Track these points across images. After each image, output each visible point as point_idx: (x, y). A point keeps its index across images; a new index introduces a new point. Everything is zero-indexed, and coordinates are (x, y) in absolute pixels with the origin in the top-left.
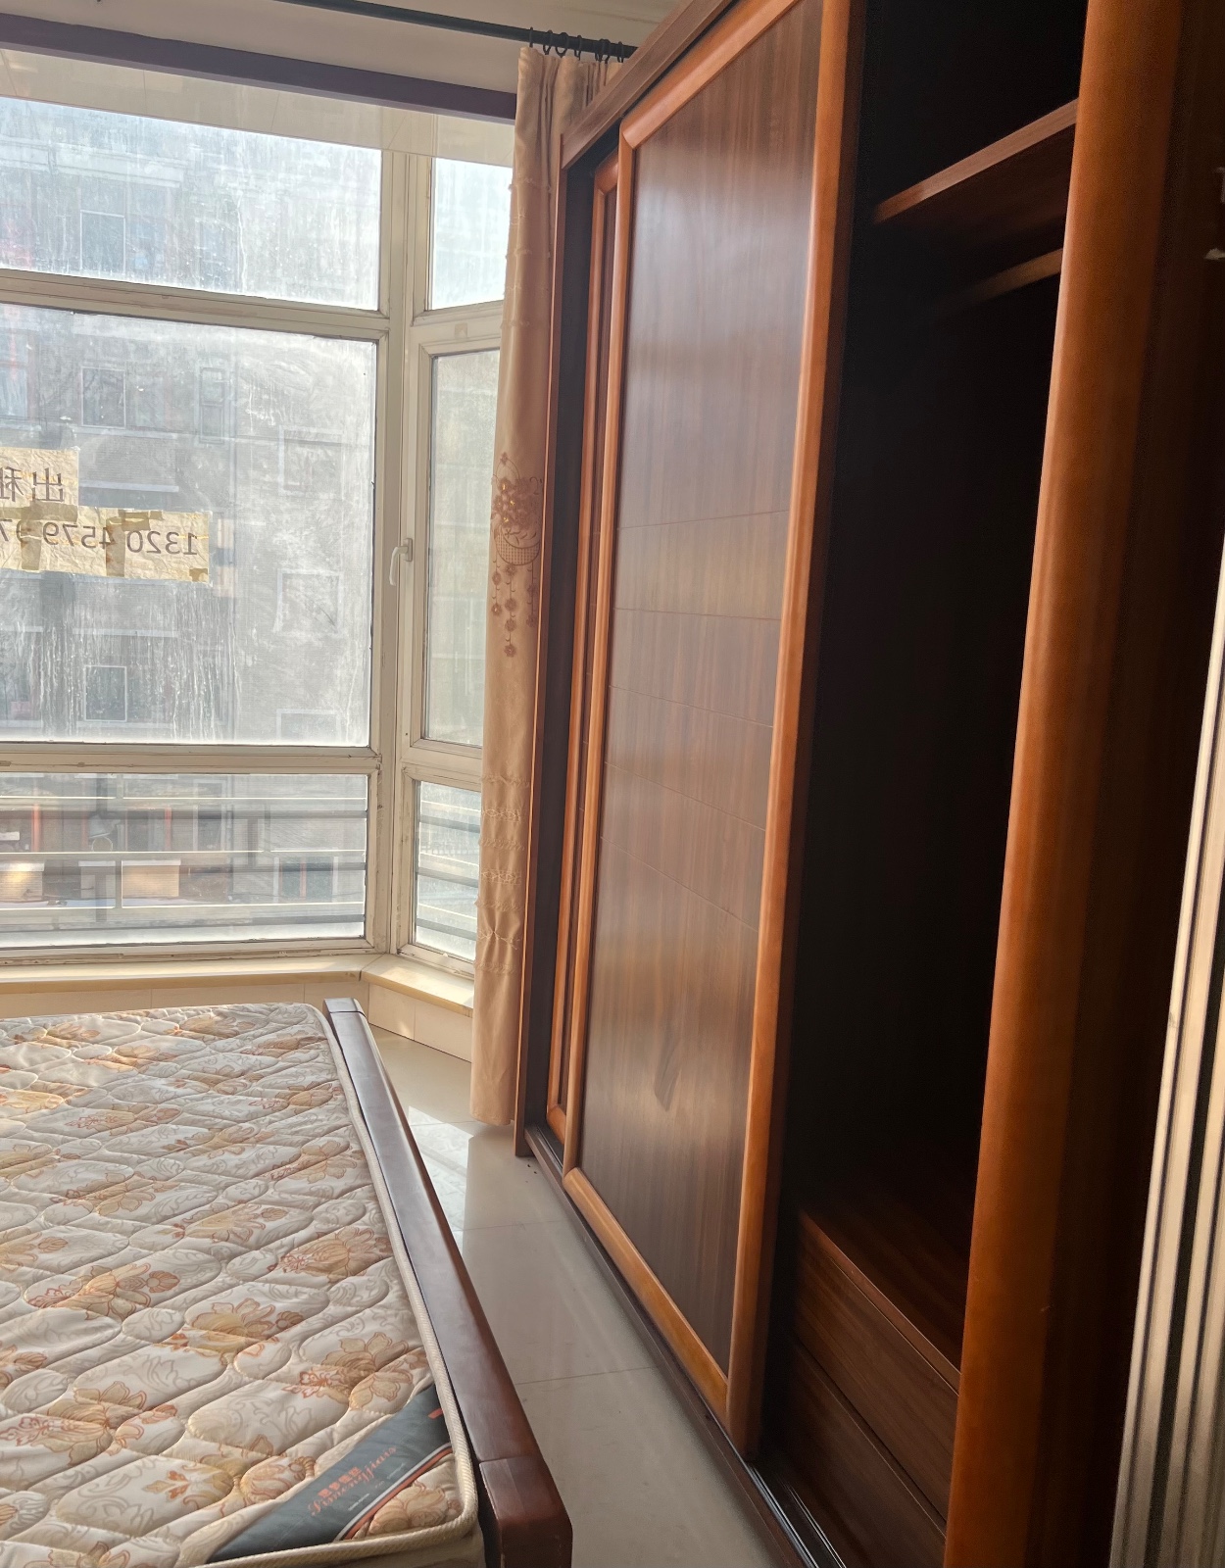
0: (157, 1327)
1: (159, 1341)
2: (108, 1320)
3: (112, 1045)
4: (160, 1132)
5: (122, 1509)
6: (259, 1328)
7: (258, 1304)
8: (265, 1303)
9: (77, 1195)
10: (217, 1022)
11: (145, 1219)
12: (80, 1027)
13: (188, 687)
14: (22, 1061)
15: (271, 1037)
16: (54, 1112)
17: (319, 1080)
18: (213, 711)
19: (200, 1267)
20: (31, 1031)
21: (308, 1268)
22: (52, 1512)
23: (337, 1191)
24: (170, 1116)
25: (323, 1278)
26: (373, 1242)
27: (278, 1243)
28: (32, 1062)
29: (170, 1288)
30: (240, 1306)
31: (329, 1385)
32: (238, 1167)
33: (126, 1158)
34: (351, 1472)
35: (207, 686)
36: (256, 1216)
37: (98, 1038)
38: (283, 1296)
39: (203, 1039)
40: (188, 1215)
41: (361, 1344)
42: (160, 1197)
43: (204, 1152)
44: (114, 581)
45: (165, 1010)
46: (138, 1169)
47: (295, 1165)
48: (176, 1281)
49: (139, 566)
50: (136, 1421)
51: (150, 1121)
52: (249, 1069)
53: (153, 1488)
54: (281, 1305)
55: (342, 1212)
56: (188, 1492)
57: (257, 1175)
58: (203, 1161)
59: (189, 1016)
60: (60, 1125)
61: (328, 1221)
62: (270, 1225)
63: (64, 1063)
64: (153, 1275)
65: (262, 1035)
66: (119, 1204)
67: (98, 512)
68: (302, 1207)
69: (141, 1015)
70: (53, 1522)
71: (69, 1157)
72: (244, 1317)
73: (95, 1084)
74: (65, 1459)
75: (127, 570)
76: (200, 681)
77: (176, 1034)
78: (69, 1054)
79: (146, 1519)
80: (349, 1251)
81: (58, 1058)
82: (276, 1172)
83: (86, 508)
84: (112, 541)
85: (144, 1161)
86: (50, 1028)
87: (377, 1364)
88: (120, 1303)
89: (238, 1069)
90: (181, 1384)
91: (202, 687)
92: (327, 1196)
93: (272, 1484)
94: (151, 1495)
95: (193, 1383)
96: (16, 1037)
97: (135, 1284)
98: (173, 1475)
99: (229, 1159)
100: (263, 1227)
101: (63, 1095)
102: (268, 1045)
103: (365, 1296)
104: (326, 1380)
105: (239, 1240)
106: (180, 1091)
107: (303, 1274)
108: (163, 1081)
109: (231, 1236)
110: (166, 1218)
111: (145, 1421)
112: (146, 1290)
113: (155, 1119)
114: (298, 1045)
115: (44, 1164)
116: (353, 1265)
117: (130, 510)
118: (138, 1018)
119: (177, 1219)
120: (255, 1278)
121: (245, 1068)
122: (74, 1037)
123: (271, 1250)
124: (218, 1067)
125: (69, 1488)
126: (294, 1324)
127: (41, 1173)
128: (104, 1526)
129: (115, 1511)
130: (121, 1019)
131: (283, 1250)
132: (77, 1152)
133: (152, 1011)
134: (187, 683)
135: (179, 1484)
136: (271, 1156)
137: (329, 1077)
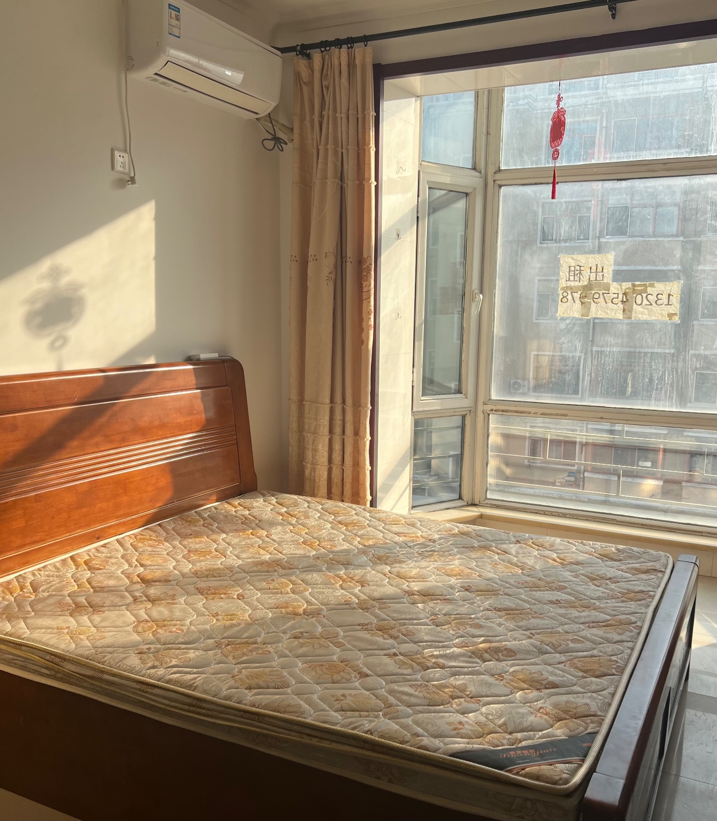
0: (495, 669)
1: (493, 675)
2: (478, 661)
3: (557, 553)
4: (552, 594)
5: (433, 725)
6: (536, 684)
7: (542, 675)
8: (545, 675)
9: (499, 610)
10: (613, 553)
11: (520, 627)
12: (547, 542)
13: (661, 379)
14: (513, 552)
15: (637, 566)
16: (513, 575)
17: (645, 590)
18: (675, 392)
19: (528, 652)
20: (525, 540)
21: (576, 668)
22: (410, 718)
23: (614, 640)
24: (561, 589)
25: (580, 674)
26: (615, 666)
27: (571, 654)
28: (517, 553)
29: (510, 657)
30: (534, 673)
31: (549, 716)
32: (576, 617)
33: (529, 601)
34: (530, 751)
35: (673, 379)
36: (568, 640)
37: (552, 548)
38: (556, 675)
39: (602, 559)
40: (539, 631)
41: (575, 705)
42: (532, 620)
43: (566, 607)
44: (626, 321)
45: (591, 543)
46: (531, 607)
47: (603, 624)
48: (515, 655)
49: (640, 313)
50: (462, 700)
51: (551, 589)
52: (615, 577)
53: (449, 724)
54: (551, 678)
55: (610, 649)
56: (461, 731)
57: (583, 623)
58: (563, 611)
59: (602, 547)
60: (512, 581)
61: (601, 651)
62: (571, 645)
63: (530, 556)
64: (506, 649)
65: (633, 563)
66: (513, 618)
67: (621, 285)
68: (593, 642)
69: (578, 542)
70: (409, 721)
71: (506, 594)
72: (532, 678)
73: (538, 568)
74: (427, 702)
75: (633, 315)
76: (669, 376)
77: (590, 555)
78: (536, 553)
79: (439, 732)
80: (601, 667)
81: (529, 553)
82: (591, 625)
83: (615, 283)
84: (627, 300)
85: (537, 604)
86: (534, 540)
87: (577, 716)
88: (487, 656)
89: (609, 575)
90: (489, 693)
91: (670, 379)
92: (609, 641)
93: (495, 741)
94: (447, 726)
95: (494, 695)
96: (517, 541)
97: (497, 650)
98: (460, 723)
99: (574, 613)
100: (568, 645)
101: (522, 569)
102: (632, 568)
103: (593, 687)
104: (549, 714)
105: (553, 647)
106: (575, 579)
107: (572, 669)
108: (569, 573)
109: (551, 644)
110: (530, 629)
111: (465, 701)
112: (500, 654)
113: (554, 588)
114: (647, 572)
115: (494, 595)
116: (598, 673)
117: (637, 283)
118: (577, 544)
119: (533, 632)
120: (549, 665)
121: (612, 576)
122: (542, 546)
123: (565, 656)
124: (599, 573)
125: (421, 712)
126: (553, 688)
127: (491, 597)
128: (423, 729)
129: (430, 726)
130: (568, 542)
131: (571, 657)
132: (511, 593)
133: (584, 541)
134: (661, 377)
135: (460, 726)
136: (594, 617)
137: (651, 590)
